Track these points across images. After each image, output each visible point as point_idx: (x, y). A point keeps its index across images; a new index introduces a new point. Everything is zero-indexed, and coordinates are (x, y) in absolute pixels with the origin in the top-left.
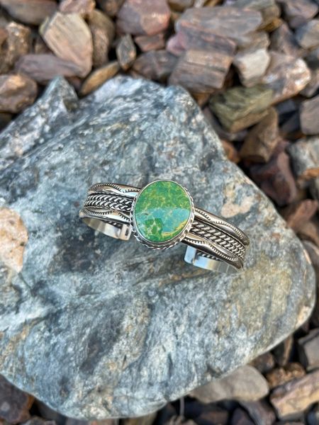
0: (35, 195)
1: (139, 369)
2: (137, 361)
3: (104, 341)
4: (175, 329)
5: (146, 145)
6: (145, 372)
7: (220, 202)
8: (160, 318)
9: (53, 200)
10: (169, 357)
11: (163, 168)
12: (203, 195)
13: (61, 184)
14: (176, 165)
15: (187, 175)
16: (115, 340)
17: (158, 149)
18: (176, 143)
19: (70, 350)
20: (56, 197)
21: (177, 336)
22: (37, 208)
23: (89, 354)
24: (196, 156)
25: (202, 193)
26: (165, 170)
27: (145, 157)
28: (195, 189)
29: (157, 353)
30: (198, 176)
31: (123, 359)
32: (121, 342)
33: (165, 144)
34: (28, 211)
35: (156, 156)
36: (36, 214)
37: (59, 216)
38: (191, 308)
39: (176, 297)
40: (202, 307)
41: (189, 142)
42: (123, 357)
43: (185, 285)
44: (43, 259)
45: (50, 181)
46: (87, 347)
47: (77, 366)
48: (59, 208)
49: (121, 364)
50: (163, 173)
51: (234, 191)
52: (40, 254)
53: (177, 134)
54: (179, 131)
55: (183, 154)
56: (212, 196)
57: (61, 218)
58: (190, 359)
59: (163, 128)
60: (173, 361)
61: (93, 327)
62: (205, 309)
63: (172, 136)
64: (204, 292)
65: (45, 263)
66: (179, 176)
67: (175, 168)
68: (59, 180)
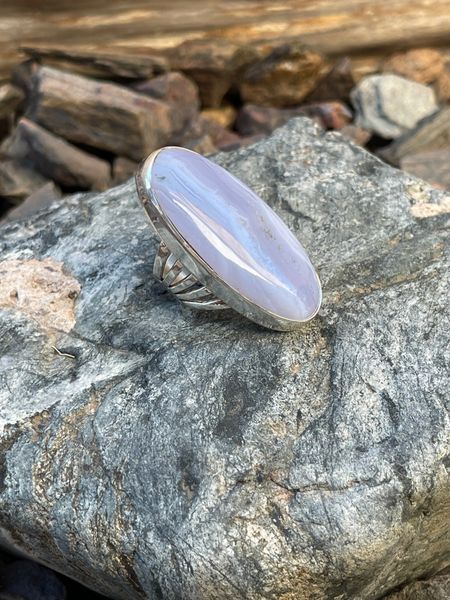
0: (88, 229)
1: (332, 428)
2: (324, 416)
3: (253, 388)
4: (382, 352)
5: (263, 158)
6: (344, 431)
7: (405, 203)
8: (350, 342)
9: (121, 229)
10: (385, 396)
11: (297, 176)
12: (374, 199)
13: (131, 210)
14: (318, 173)
15: (339, 180)
16: (273, 386)
17: (284, 159)
18: (310, 151)
19: (190, 402)
20: (126, 224)
21: (389, 360)
22: (94, 245)
23: (227, 410)
24: (347, 161)
25: (372, 196)
26: (302, 178)
27: (264, 169)
28: (358, 194)
29: (358, 397)
30: (358, 181)
31: (295, 418)
32: (285, 390)
33: (293, 153)
34: (77, 253)
35: (282, 166)
36: (92, 253)
37: (135, 242)
38: (402, 320)
39: (371, 310)
40: (422, 316)
41: (331, 150)
42: (296, 414)
43: (382, 295)
44: (116, 298)
45: (111, 210)
46: (221, 397)
47: (208, 429)
48: (134, 234)
49: (294, 425)
50: (300, 181)
51: (423, 193)
52: (108, 294)
53: (308, 144)
54: (313, 141)
55: (326, 161)
56: (389, 197)
57: (139, 244)
58: (425, 386)
59: (284, 139)
60: (395, 400)
61: (227, 366)
62: (428, 318)
63: (301, 145)
64: (418, 298)
65: (119, 301)
66: (327, 183)
67: (318, 176)
68: (128, 206)
